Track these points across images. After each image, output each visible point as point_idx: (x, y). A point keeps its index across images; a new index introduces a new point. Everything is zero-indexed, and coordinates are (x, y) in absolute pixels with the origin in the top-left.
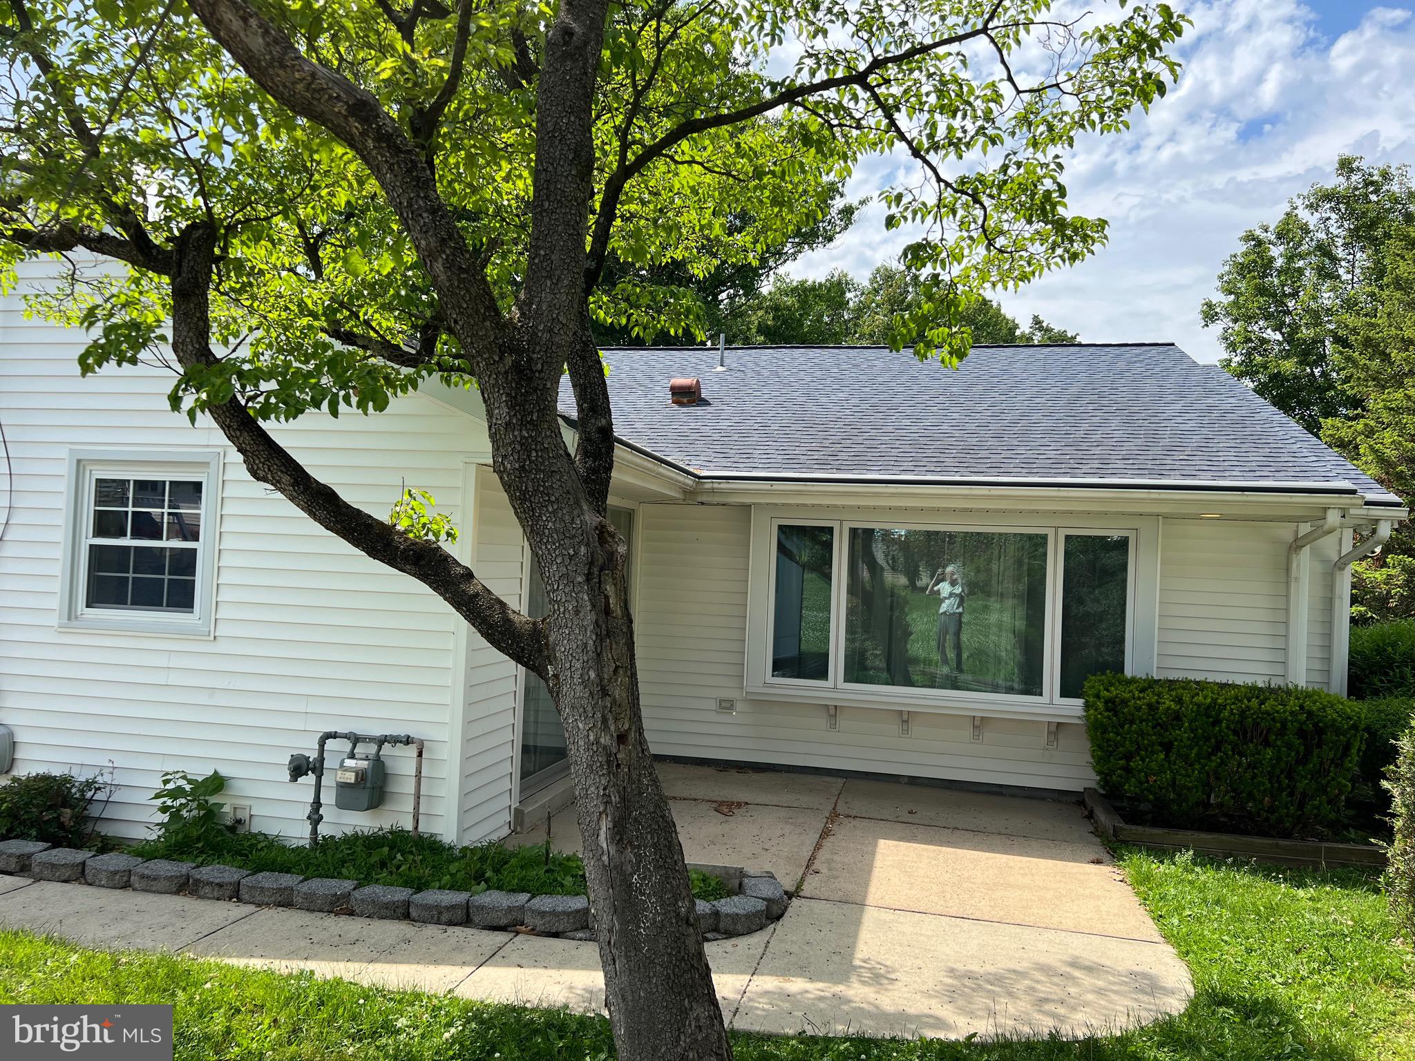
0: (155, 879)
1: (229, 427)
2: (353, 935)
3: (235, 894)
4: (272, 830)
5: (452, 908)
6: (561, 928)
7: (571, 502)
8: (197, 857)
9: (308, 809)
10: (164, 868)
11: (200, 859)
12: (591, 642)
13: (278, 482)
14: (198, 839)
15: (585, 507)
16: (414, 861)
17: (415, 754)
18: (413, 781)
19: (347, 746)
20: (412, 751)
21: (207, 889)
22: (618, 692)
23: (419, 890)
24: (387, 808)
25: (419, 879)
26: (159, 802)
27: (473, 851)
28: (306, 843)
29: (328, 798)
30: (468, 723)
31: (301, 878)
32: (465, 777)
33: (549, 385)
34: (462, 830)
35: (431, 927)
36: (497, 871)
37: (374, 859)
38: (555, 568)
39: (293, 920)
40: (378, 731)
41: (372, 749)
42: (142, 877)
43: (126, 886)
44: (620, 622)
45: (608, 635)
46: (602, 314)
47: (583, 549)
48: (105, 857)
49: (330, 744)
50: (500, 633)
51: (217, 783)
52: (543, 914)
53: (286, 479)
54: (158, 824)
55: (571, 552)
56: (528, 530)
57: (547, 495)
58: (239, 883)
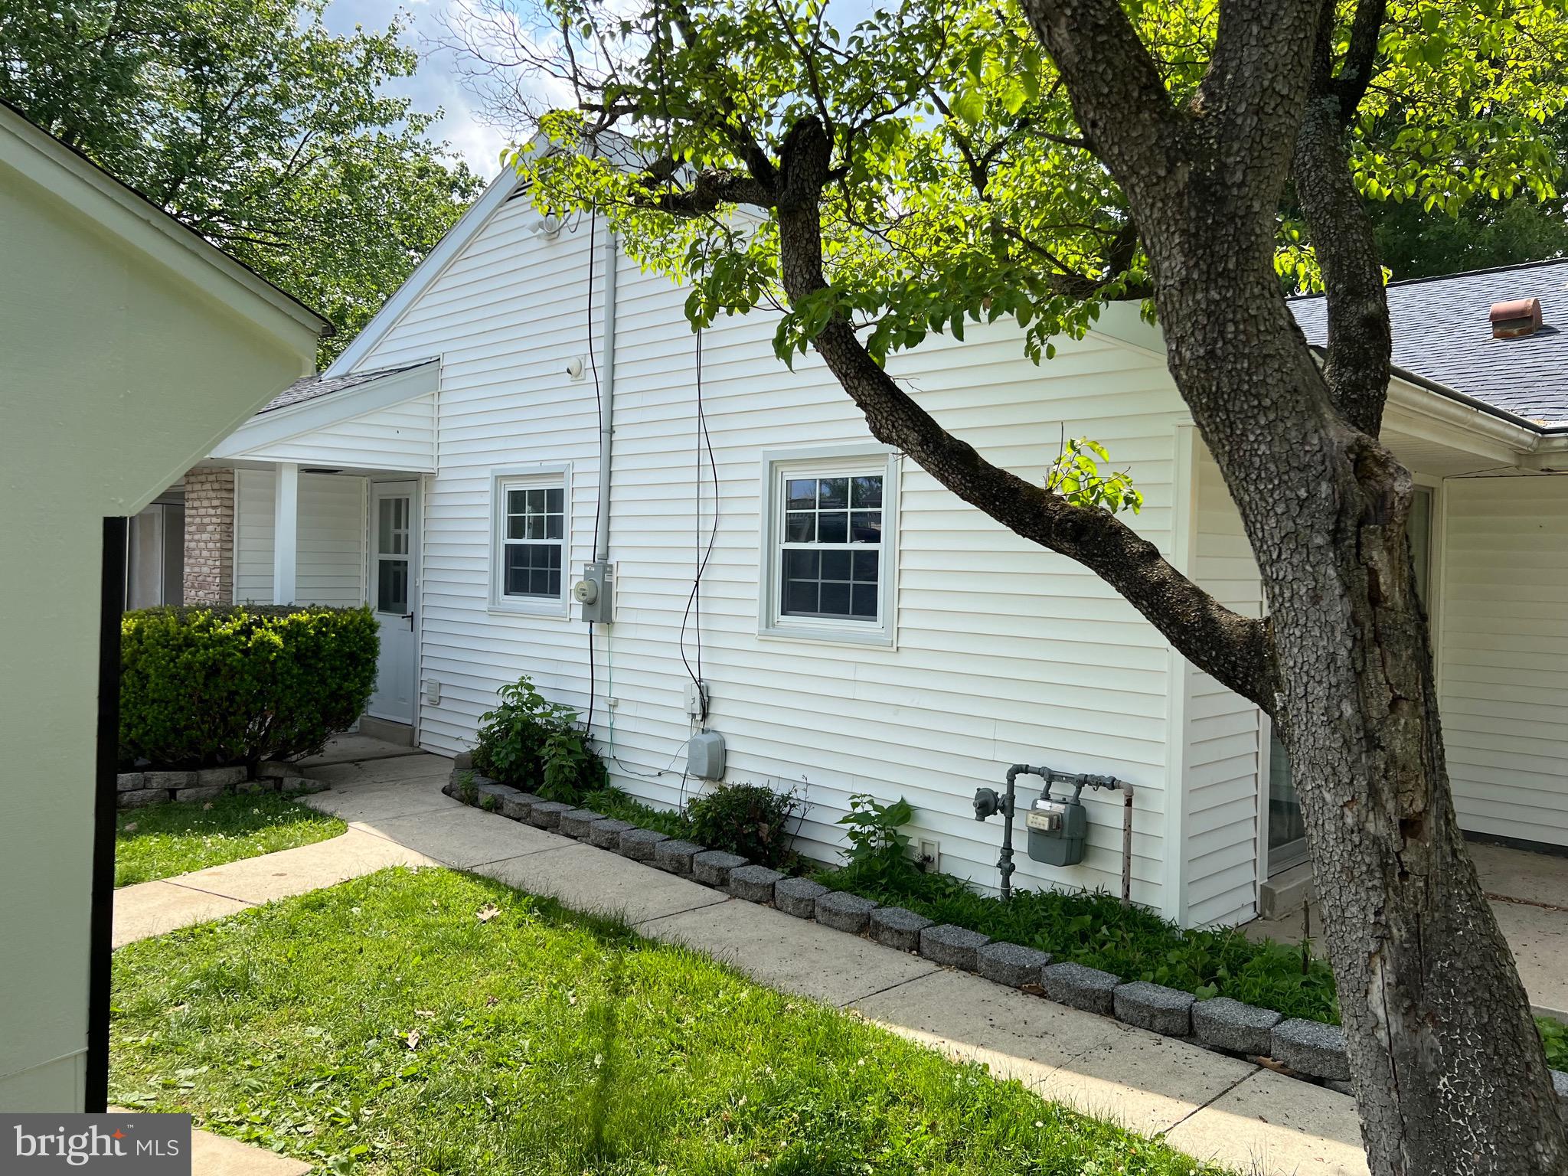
0: (836, 914)
1: (846, 375)
2: (1041, 1025)
3: (915, 945)
4: (962, 873)
5: (1167, 1012)
6: (1326, 1073)
7: (1301, 407)
8: (880, 895)
9: (997, 857)
10: (845, 902)
11: (883, 898)
12: (1344, 652)
13: (905, 441)
14: (883, 874)
15: (1329, 416)
16: (1123, 938)
17: (1122, 802)
18: (1121, 834)
19: (1039, 783)
20: (1118, 798)
21: (887, 935)
22: (1400, 742)
23: (1127, 978)
24: (1091, 865)
25: (1128, 964)
26: (848, 826)
27: (1200, 936)
28: (997, 894)
29: (1020, 843)
30: (1191, 768)
31: (987, 938)
32: (1189, 838)
33: (1257, 206)
34: (1187, 907)
35: (1141, 1032)
36: (1233, 971)
37: (1074, 928)
38: (1273, 522)
39: (976, 988)
40: (1077, 769)
41: (1070, 790)
42: (825, 909)
43: (810, 916)
44: (1401, 618)
45: (1377, 640)
46: (1374, 184)
47: (1324, 488)
48: (793, 881)
49: (1021, 779)
50: (1198, 639)
51: (903, 813)
52: (1298, 1047)
53: (913, 437)
54: (847, 851)
55: (1303, 493)
56: (1225, 460)
57: (1257, 396)
58: (919, 934)
